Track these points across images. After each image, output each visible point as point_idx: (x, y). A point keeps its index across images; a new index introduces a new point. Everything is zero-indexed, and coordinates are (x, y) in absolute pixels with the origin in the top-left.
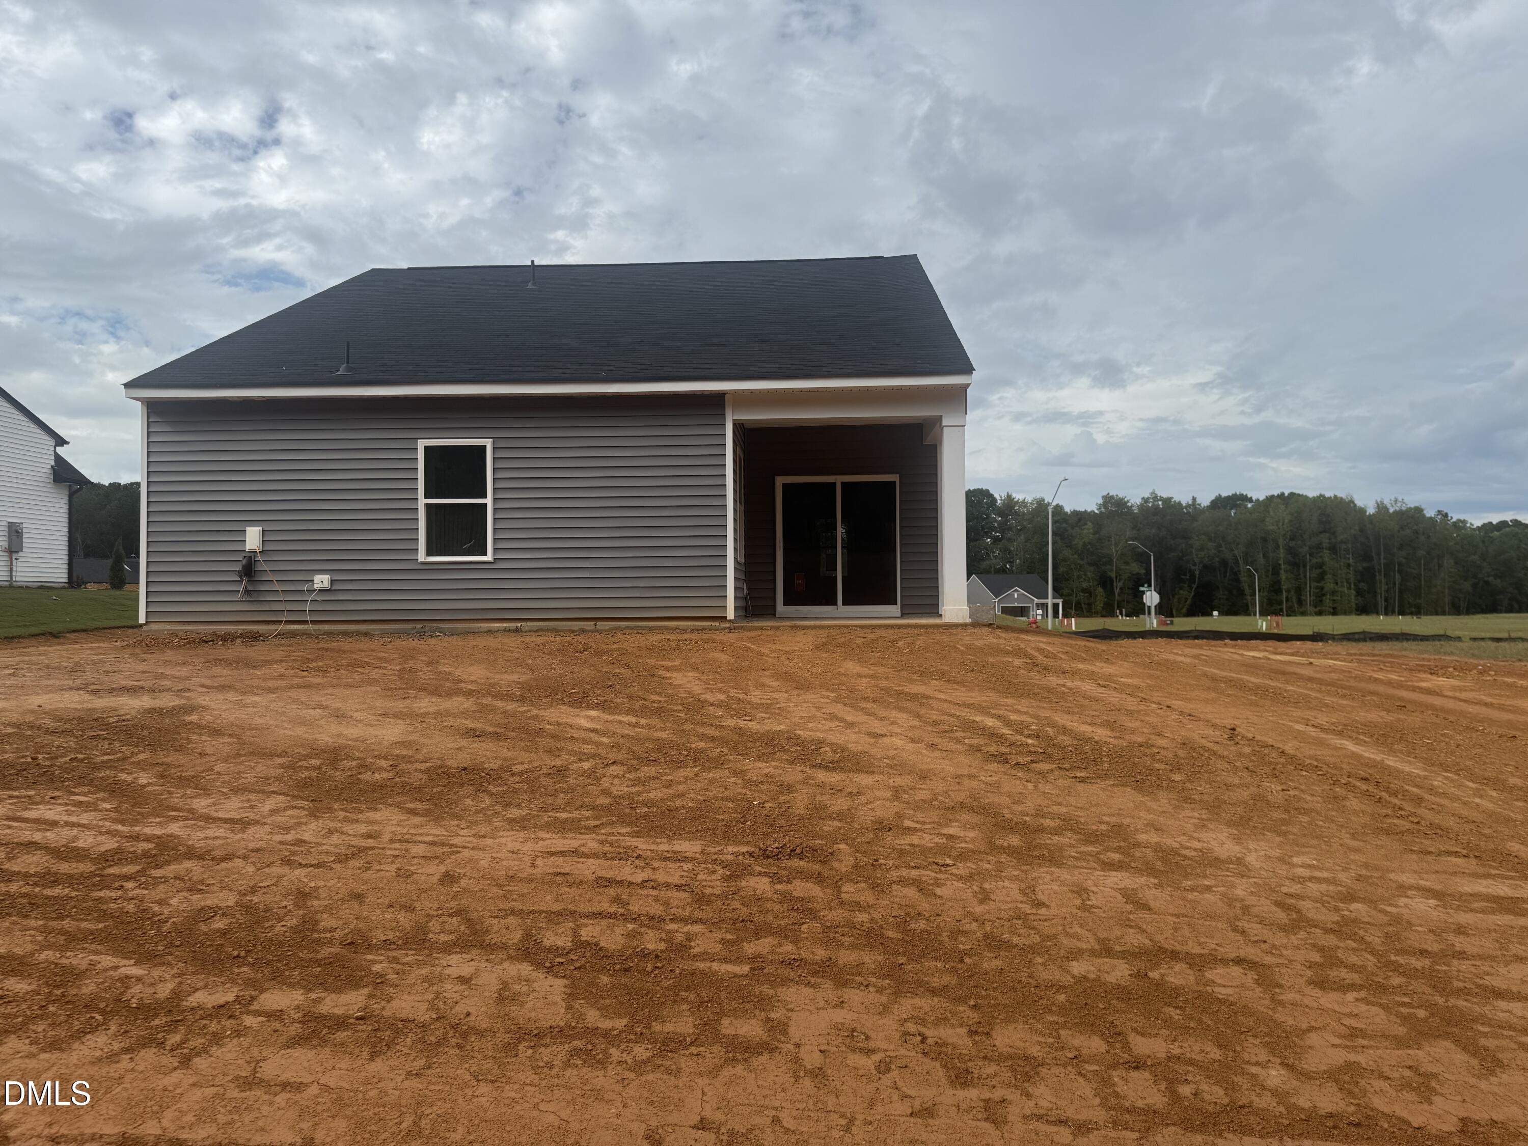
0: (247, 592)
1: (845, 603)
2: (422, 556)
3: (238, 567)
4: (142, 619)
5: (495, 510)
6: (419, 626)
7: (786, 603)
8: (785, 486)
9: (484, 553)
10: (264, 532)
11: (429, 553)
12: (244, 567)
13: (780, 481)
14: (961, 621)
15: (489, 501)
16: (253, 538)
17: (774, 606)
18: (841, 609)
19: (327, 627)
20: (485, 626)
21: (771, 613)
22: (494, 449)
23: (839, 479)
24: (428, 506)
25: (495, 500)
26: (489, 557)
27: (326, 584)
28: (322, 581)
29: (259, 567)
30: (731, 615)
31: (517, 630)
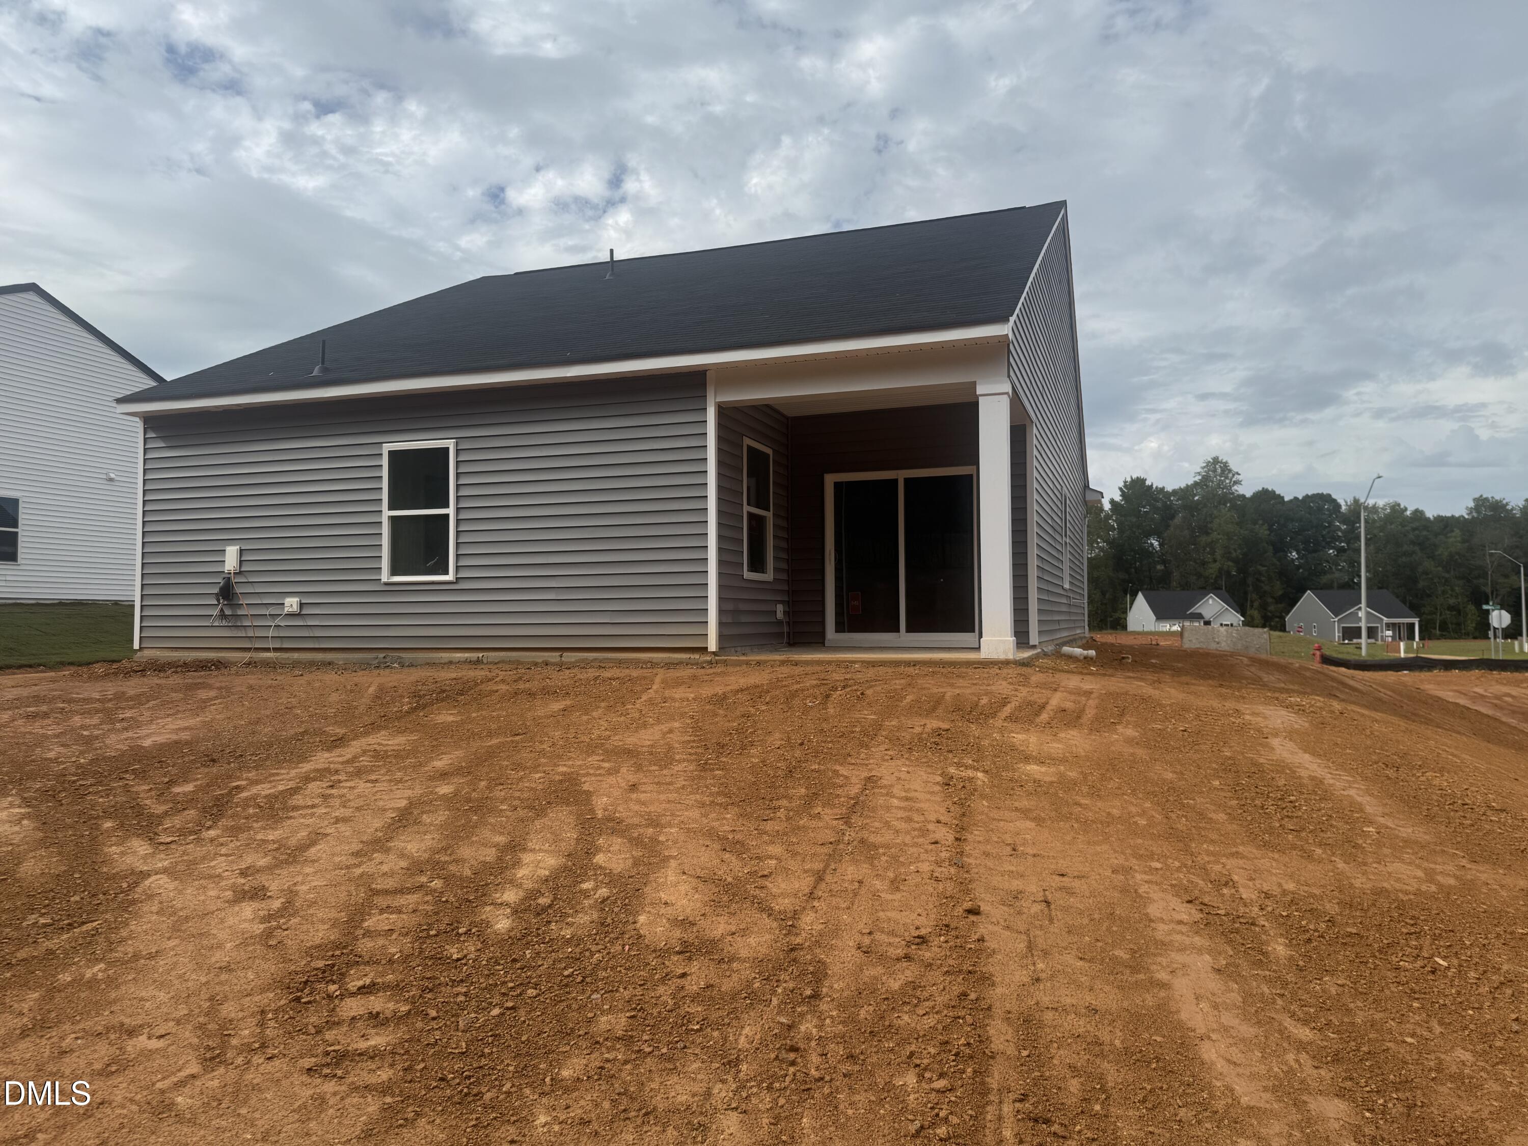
0: (222, 616)
1: (909, 630)
2: (385, 577)
3: (216, 590)
4: (136, 646)
5: (458, 521)
6: (381, 655)
7: (838, 630)
8: (837, 485)
9: (446, 572)
10: (241, 551)
11: (394, 572)
12: (221, 589)
13: (830, 480)
14: (1002, 657)
15: (451, 511)
16: (231, 559)
17: (822, 634)
18: (904, 637)
19: (296, 655)
20: (446, 656)
21: (817, 640)
22: (458, 451)
23: (901, 475)
24: (393, 519)
25: (458, 510)
26: (450, 577)
27: (295, 608)
28: (291, 604)
29: (239, 590)
30: (712, 646)
31: (479, 661)
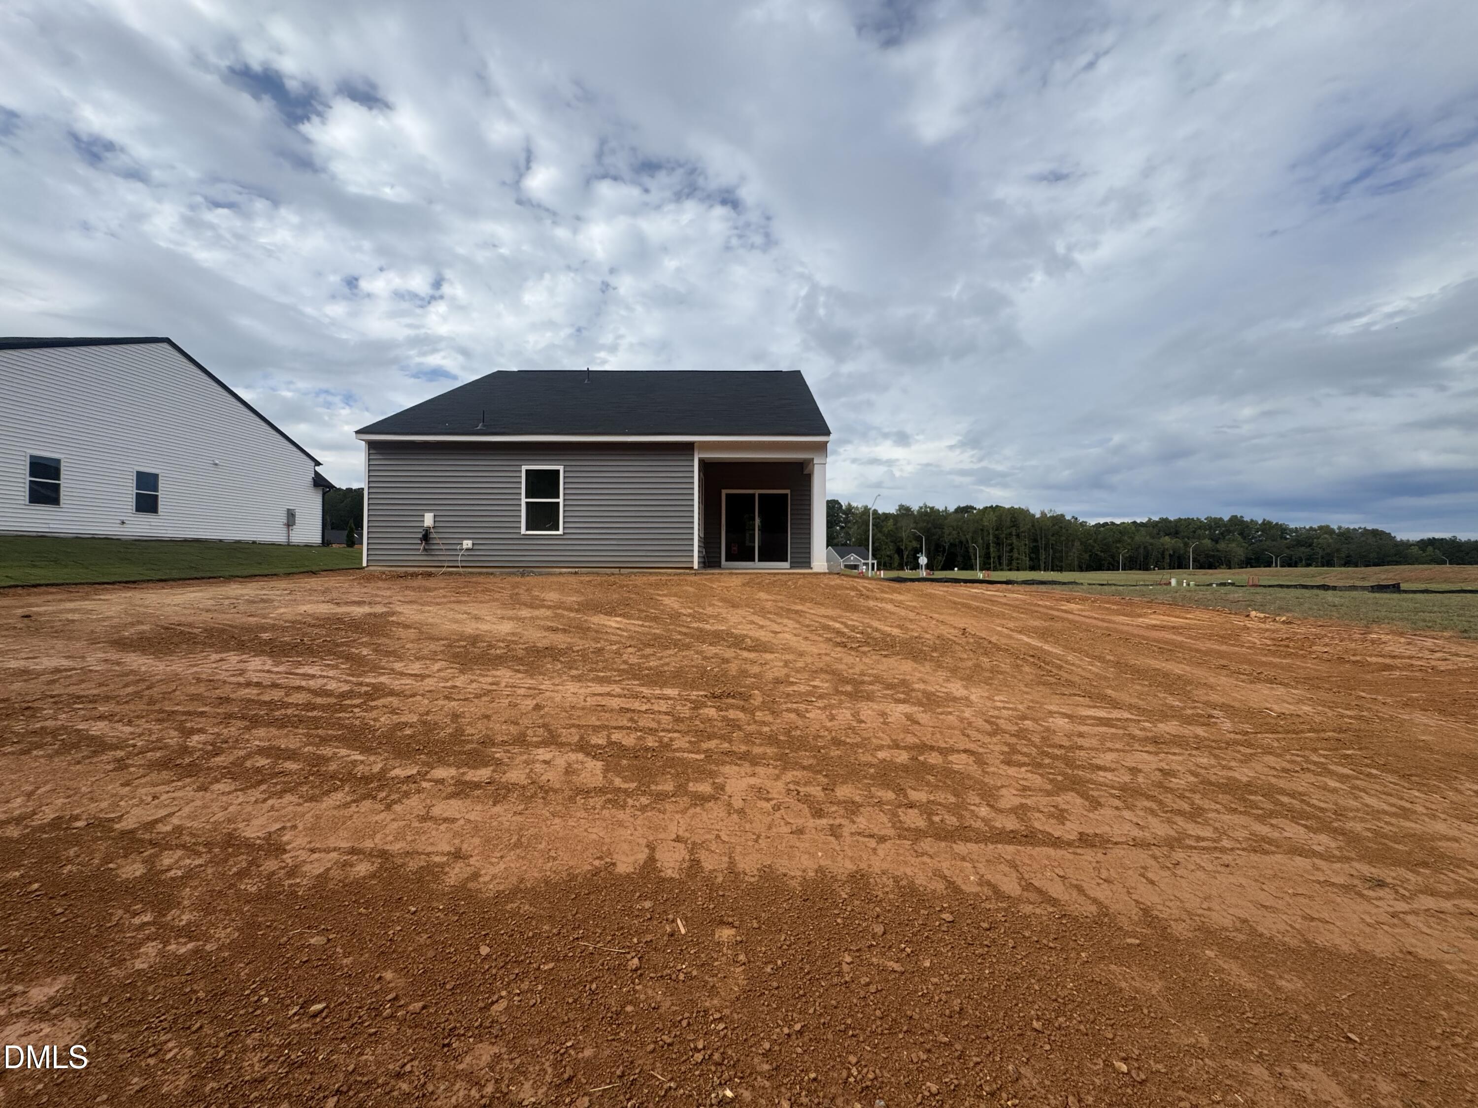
0: (425, 550)
1: (759, 561)
2: (523, 531)
3: (420, 536)
4: (365, 564)
5: (564, 505)
6: (521, 570)
7: (726, 560)
8: (727, 495)
9: (558, 529)
10: (435, 516)
11: (527, 529)
12: (423, 536)
13: (724, 492)
14: (822, 571)
15: (561, 500)
16: (428, 520)
17: (720, 562)
18: (757, 564)
19: (470, 570)
20: (558, 570)
21: (718, 565)
22: (565, 472)
23: (757, 492)
24: (527, 503)
25: (564, 500)
26: (560, 532)
27: (470, 546)
28: (467, 544)
29: (432, 536)
30: (696, 566)
31: (576, 573)
